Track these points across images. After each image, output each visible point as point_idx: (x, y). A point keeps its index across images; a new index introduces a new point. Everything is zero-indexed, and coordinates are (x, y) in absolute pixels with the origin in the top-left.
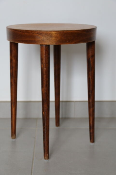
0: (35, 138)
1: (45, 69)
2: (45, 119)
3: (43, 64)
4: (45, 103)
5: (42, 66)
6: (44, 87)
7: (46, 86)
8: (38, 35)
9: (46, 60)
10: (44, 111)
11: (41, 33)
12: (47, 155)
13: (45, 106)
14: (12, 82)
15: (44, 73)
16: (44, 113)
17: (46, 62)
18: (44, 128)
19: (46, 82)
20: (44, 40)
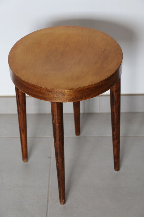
0: (50, 158)
1: (57, 124)
2: (60, 170)
3: (55, 120)
4: (59, 156)
5: (54, 122)
6: (57, 141)
7: (59, 140)
8: (47, 92)
9: (58, 116)
10: (57, 163)
11: (51, 90)
12: (63, 201)
13: (59, 158)
14: (20, 110)
15: (57, 129)
16: (58, 164)
17: (58, 118)
18: (58, 178)
19: (59, 137)
20: (55, 98)
